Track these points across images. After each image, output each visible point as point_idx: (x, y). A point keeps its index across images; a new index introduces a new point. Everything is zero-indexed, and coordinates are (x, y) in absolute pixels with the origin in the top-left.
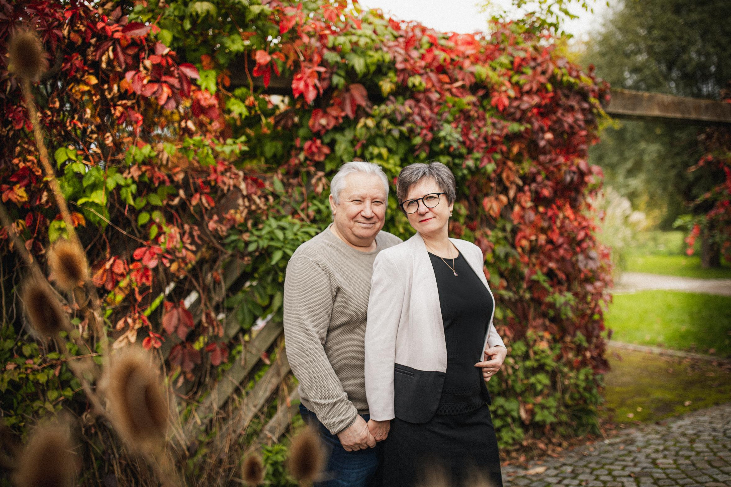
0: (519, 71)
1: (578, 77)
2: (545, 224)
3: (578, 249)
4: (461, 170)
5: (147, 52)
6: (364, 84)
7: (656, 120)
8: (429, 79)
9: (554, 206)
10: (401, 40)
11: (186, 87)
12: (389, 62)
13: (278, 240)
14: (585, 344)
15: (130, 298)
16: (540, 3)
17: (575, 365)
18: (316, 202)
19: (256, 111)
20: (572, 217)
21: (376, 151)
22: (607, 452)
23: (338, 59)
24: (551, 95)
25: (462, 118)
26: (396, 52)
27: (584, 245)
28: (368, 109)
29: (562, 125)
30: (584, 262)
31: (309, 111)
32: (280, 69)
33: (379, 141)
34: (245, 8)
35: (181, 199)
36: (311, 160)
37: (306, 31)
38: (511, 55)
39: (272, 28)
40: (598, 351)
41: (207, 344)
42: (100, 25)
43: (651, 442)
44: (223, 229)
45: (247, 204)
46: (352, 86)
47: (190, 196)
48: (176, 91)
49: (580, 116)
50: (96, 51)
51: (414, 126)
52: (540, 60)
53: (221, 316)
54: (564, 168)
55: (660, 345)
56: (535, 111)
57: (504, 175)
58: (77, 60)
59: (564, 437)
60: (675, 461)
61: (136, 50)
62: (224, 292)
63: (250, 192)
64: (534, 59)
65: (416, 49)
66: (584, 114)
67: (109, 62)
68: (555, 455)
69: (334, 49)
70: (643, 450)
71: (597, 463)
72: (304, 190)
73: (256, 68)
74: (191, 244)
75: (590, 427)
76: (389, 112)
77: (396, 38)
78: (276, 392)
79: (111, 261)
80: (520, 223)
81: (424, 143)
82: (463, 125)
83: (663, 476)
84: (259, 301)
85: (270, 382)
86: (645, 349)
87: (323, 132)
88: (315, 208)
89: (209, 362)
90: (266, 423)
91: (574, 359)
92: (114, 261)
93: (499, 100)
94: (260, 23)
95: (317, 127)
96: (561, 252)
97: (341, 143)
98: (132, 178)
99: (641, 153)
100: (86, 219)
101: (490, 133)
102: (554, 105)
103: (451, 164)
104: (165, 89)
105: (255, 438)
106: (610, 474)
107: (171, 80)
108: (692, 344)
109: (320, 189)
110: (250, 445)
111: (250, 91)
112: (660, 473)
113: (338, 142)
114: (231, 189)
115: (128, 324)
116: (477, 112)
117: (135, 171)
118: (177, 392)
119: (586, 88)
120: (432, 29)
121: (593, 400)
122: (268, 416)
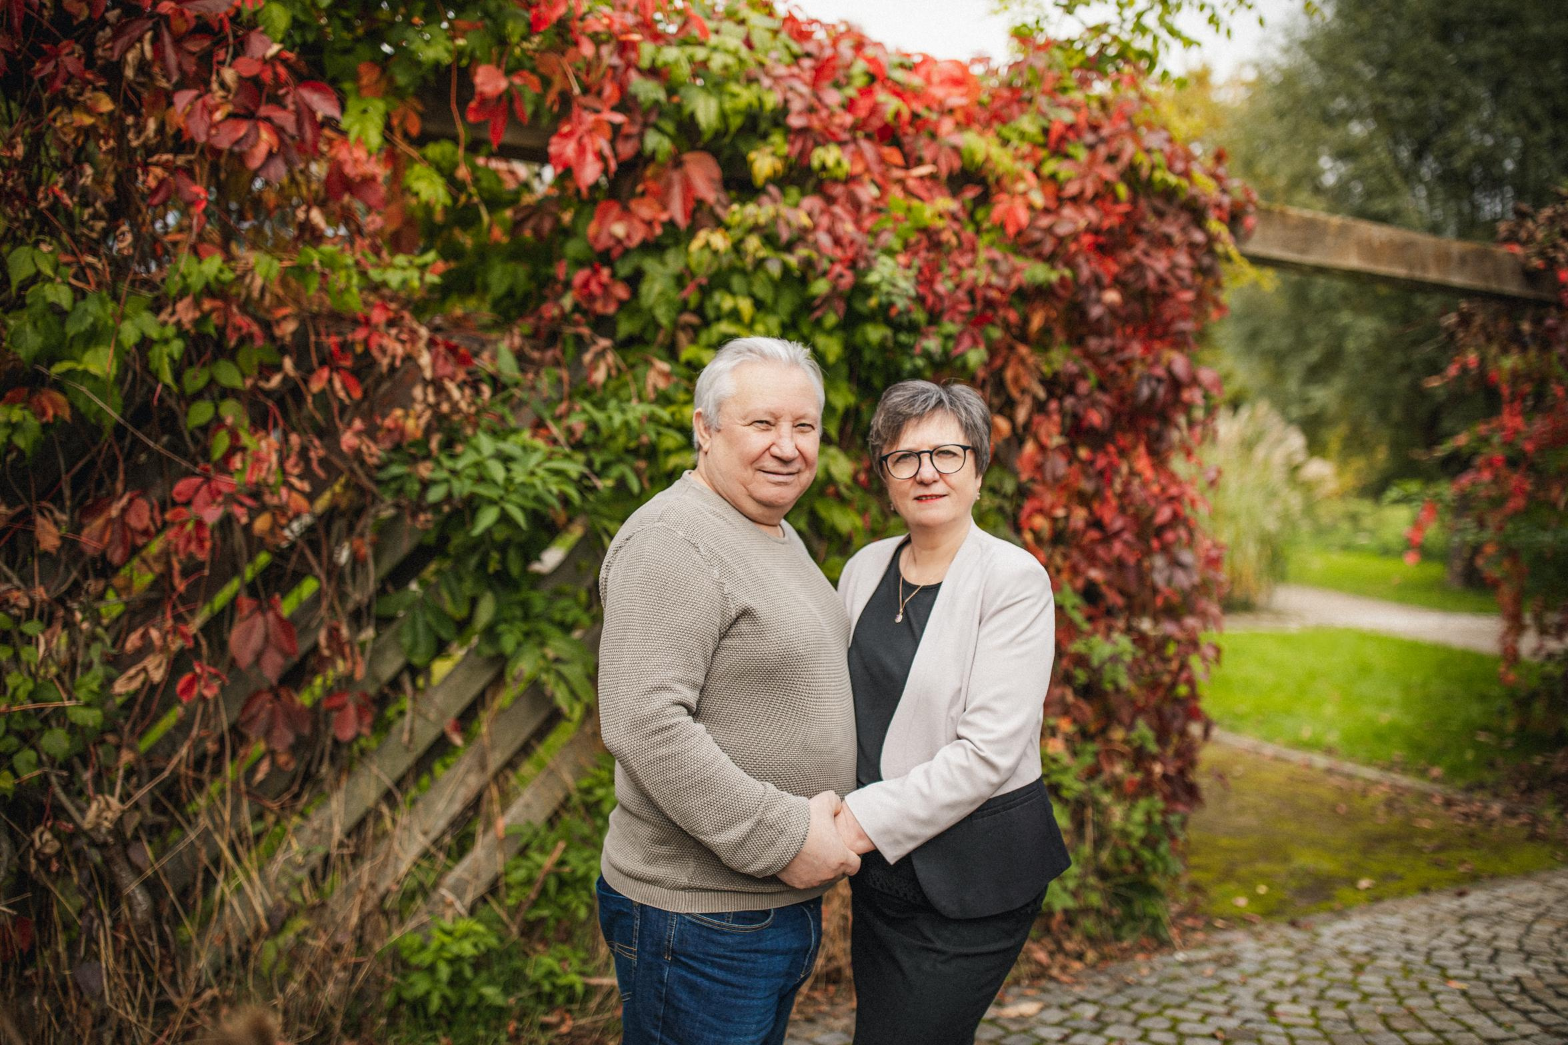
0: (1059, 152)
1: (1186, 174)
2: (1087, 486)
3: (1155, 544)
4: (912, 357)
5: (231, 49)
6: (716, 155)
7: (1353, 275)
8: (859, 154)
9: (1112, 449)
10: (807, 63)
11: (309, 134)
12: (773, 111)
13: (494, 482)
14: (1153, 748)
15: (163, 582)
16: (1121, 6)
17: (1128, 789)
18: (587, 405)
19: (470, 196)
20: (1149, 473)
21: (727, 303)
22: (1176, 979)
23: (661, 96)
24: (1123, 208)
25: (925, 243)
26: (791, 89)
27: (1169, 536)
28: (719, 210)
29: (1142, 276)
30: (1166, 573)
31: (593, 202)
32: (529, 109)
33: (737, 282)
35: (286, 378)
36: (585, 313)
37: (589, 31)
38: (1044, 115)
39: (516, 16)
40: (1179, 764)
41: (329, 692)
43: (1272, 964)
44: (374, 452)
45: (431, 399)
46: (688, 157)
47: (307, 372)
48: (288, 141)
49: (1183, 259)
50: (115, 38)
51: (815, 256)
52: (1105, 132)
53: (368, 633)
54: (1138, 369)
55: (1329, 751)
56: (1087, 239)
57: (1009, 374)
58: (71, 57)
59: (1091, 940)
60: (1314, 1010)
61: (207, 43)
62: (372, 586)
63: (441, 372)
64: (1095, 128)
65: (838, 86)
66: (1192, 256)
67: (143, 67)
68: (1065, 978)
69: (654, 72)
70: (1252, 981)
71: (1151, 1002)
72: (564, 374)
73: (473, 104)
74: (301, 477)
75: (1147, 924)
76: (762, 220)
77: (796, 58)
78: (475, 805)
79: (124, 501)
80: (1033, 480)
81: (835, 293)
82: (926, 260)
84: (449, 607)
85: (462, 782)
86: (1298, 756)
87: (616, 252)
88: (585, 416)
89: (332, 731)
90: (448, 869)
91: (1127, 777)
92: (131, 501)
93: (1010, 211)
94: (492, 4)
95: (604, 242)
96: (1118, 547)
97: (654, 280)
98: (178, 324)
99: (1341, 334)
100: (72, 406)
101: (982, 281)
102: (1128, 230)
103: (890, 344)
104: (265, 135)
105: (419, 901)
106: (1172, 1029)
107: (280, 116)
108: (1398, 753)
109: (600, 376)
110: (407, 915)
111: (461, 152)
112: (1277, 1034)
113: (648, 278)
114: (398, 363)
115: (151, 642)
116: (957, 234)
117: (187, 309)
118: (256, 793)
119: (1203, 199)
120: (879, 45)
121: (1160, 866)
122: (454, 854)
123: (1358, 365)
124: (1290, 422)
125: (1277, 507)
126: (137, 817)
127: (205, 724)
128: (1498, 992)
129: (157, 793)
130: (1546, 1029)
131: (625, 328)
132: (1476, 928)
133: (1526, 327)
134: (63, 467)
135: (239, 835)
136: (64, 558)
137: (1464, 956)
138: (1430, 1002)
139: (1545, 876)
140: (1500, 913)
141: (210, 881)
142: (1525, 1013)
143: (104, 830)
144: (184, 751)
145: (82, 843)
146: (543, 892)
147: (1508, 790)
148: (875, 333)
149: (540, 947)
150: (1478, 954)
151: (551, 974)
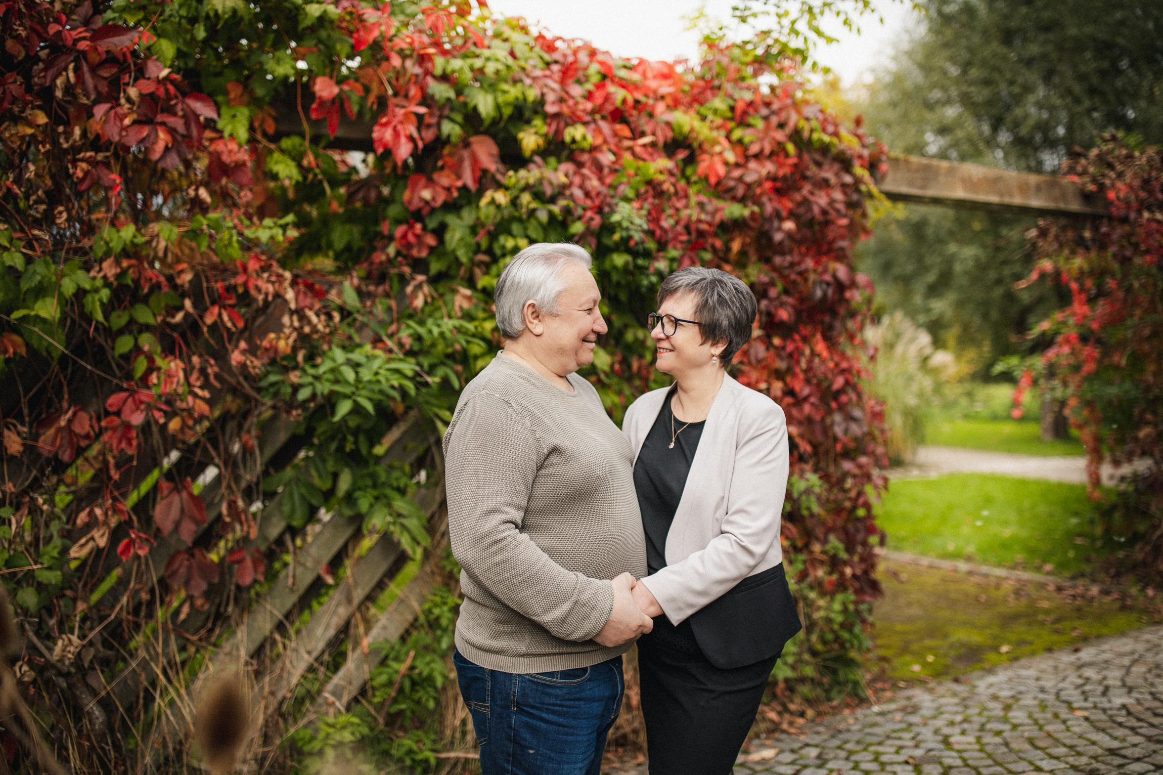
0: (743, 123)
1: (836, 134)
2: (781, 365)
3: (834, 405)
4: (647, 276)
5: (133, 74)
6: (494, 137)
7: (959, 204)
8: (598, 131)
9: (797, 337)
10: (556, 68)
11: (195, 132)
12: (534, 102)
13: (347, 382)
14: (844, 555)
15: (102, 474)
16: (779, 17)
17: (828, 587)
18: (411, 323)
19: (315, 175)
20: (825, 354)
21: (509, 243)
22: (874, 725)
23: (452, 94)
24: (792, 161)
25: (651, 192)
26: (546, 86)
27: (844, 398)
28: (499, 177)
29: (810, 209)
30: (843, 426)
31: (404, 177)
32: (355, 108)
33: (516, 228)
34: (298, 8)
35: (187, 315)
36: (405, 257)
37: (397, 48)
38: (731, 97)
39: (342, 41)
40: (863, 566)
41: (231, 551)
42: (53, 28)
43: (944, 709)
44: (256, 365)
45: (296, 324)
46: (473, 139)
47: (202, 309)
48: (179, 138)
49: (838, 195)
50: (46, 69)
51: (572, 204)
52: (775, 106)
53: (256, 506)
54: (812, 277)
55: (969, 559)
56: (768, 185)
58: (14, 85)
59: (809, 702)
60: (979, 739)
61: (115, 70)
62: (259, 468)
63: (302, 304)
64: (768, 104)
65: (579, 82)
66: (845, 193)
67: (68, 89)
68: (792, 730)
69: (445, 78)
70: (931, 722)
71: (858, 742)
72: (393, 303)
73: (314, 106)
74: (202, 387)
75: (850, 687)
76: (531, 181)
77: (548, 64)
78: (345, 631)
79: (70, 413)
80: (741, 362)
81: (589, 231)
82: (652, 204)
83: (959, 762)
84: (317, 482)
85: (335, 612)
86: (946, 564)
87: (426, 210)
88: (410, 331)
89: (234, 580)
90: (328, 679)
91: (827, 578)
92: (75, 414)
93: (711, 167)
94: (323, 34)
95: (416, 204)
96: (807, 408)
97: (454, 230)
98: (105, 278)
99: (950, 261)
100: (27, 345)
101: (694, 218)
102: (797, 176)
103: (631, 267)
104: (162, 135)
105: (308, 704)
106: (876, 760)
107: (172, 121)
108: (1020, 557)
109: (419, 302)
110: (299, 716)
111: (307, 143)
112: (953, 758)
113: (450, 228)
114: (270, 298)
115: (96, 518)
116: (674, 185)
117: (110, 266)
118: (180, 628)
119: (849, 152)
120: (607, 53)
121: (856, 642)
122: (332, 668)
123: (964, 281)
124: (919, 326)
125: (915, 387)
126: (92, 651)
127: (139, 579)
128: (1111, 716)
129: (105, 635)
130: (1149, 739)
131: (435, 267)
132: (1089, 673)
133: (1087, 234)
134: (22, 393)
135: (169, 663)
136: (25, 460)
137: (1083, 693)
138: (1063, 727)
139: (1135, 634)
140: (1106, 662)
141: (149, 699)
142: (1133, 729)
143: (67, 662)
144: (124, 600)
145: (51, 673)
146: (401, 690)
147: (1102, 576)
148: (619, 260)
149: (401, 734)
150: (1094, 691)
151: (410, 752)
